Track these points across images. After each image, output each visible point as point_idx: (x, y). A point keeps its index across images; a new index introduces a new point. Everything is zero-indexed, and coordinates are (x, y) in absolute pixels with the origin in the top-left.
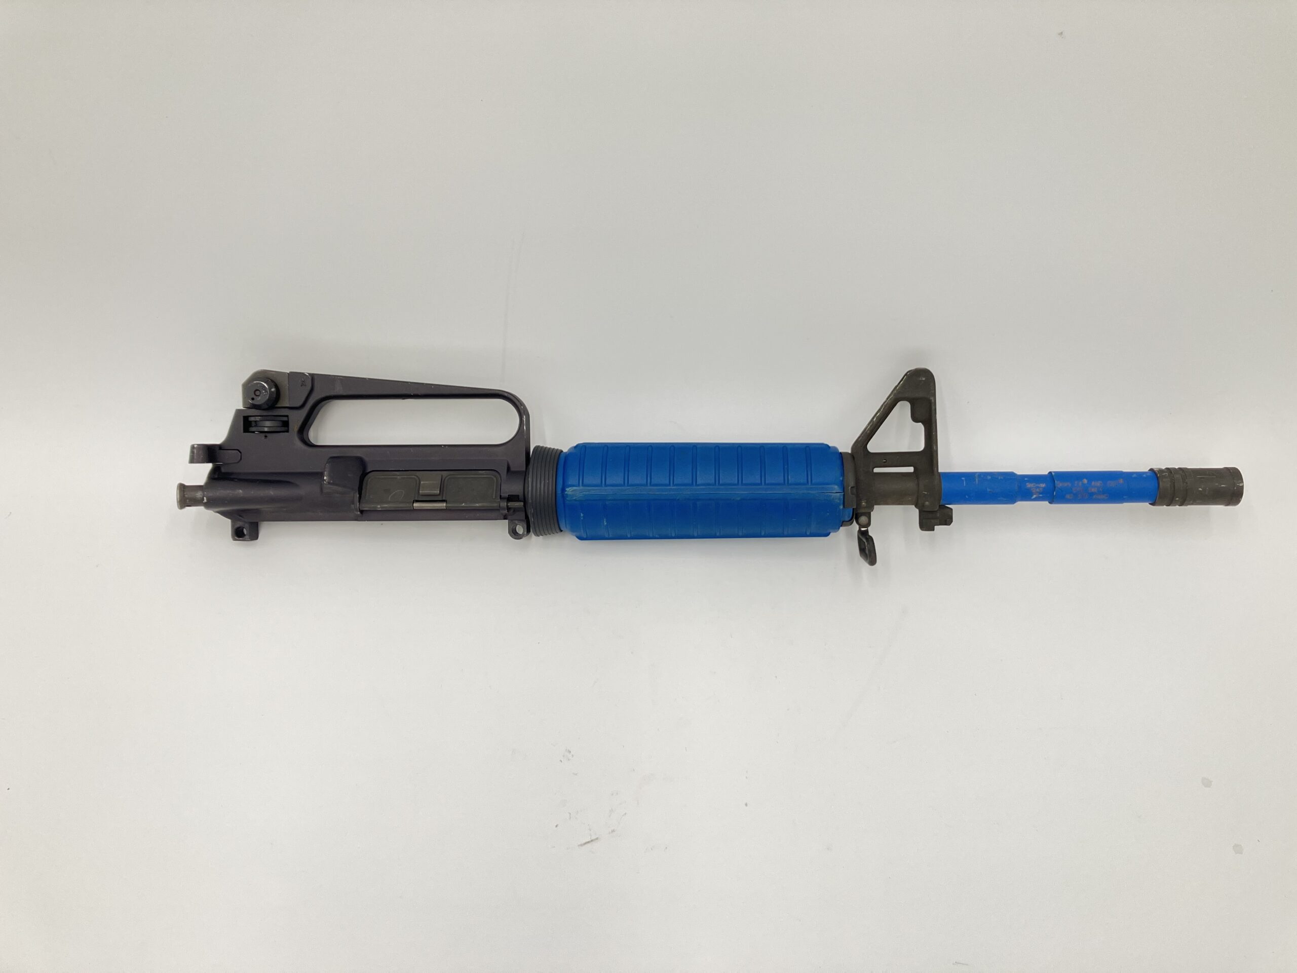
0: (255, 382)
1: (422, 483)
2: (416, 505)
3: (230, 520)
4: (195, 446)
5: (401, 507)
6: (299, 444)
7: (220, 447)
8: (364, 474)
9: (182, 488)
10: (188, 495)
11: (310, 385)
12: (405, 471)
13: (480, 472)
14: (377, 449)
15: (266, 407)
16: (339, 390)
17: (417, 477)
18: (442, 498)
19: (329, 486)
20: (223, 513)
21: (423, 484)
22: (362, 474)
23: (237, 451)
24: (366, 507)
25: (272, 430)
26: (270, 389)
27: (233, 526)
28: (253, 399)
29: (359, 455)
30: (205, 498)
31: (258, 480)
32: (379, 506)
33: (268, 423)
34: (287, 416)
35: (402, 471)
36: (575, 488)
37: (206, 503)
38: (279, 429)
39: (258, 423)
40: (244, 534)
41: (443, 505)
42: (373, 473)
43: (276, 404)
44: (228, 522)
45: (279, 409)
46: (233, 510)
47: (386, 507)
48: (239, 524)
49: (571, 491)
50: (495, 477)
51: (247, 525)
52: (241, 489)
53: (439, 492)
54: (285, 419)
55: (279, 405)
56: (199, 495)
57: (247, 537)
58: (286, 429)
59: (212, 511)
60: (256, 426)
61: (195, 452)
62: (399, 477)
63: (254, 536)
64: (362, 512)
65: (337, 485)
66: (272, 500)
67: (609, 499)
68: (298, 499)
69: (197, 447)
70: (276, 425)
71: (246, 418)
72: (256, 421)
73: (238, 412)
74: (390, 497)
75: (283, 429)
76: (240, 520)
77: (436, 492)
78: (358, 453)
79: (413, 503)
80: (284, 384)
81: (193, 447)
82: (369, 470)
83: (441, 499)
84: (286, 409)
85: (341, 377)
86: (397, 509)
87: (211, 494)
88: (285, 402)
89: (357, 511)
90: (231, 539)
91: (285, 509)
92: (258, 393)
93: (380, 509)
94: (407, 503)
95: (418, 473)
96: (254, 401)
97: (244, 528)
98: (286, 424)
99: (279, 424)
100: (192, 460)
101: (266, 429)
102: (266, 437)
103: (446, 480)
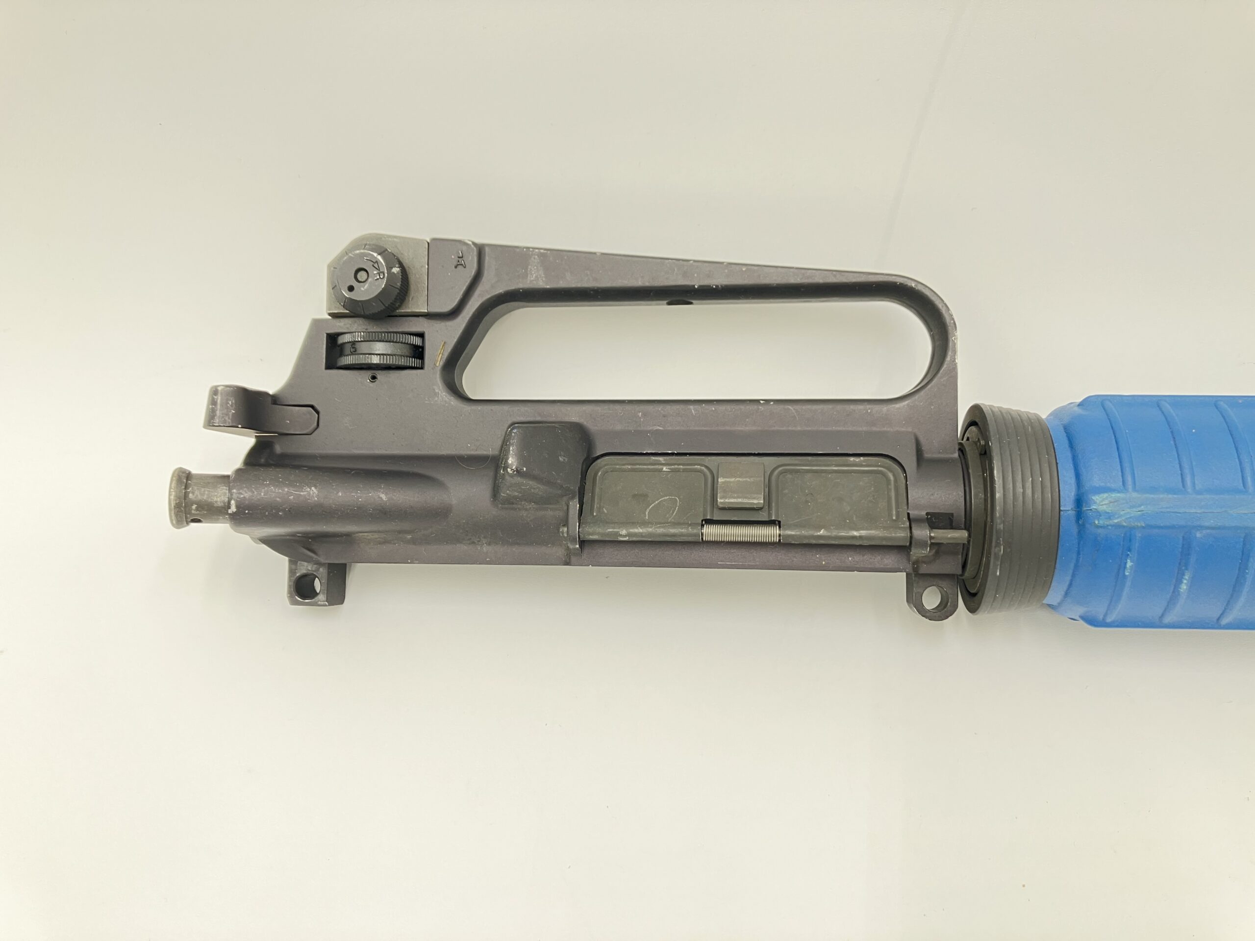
0: (358, 252)
1: (721, 480)
2: (711, 532)
3: (287, 559)
4: (220, 388)
5: (674, 535)
6: (443, 396)
7: (275, 400)
8: (590, 460)
9: (184, 479)
10: (196, 494)
11: (475, 265)
12: (678, 454)
13: (852, 459)
14: (618, 407)
15: (378, 308)
16: (537, 279)
17: (706, 467)
18: (770, 515)
19: (518, 479)
20: (272, 542)
21: (723, 483)
22: (585, 460)
23: (310, 409)
24: (594, 532)
25: (389, 361)
26: (389, 268)
27: (292, 572)
28: (351, 289)
29: (574, 419)
30: (233, 502)
31: (352, 470)
32: (624, 532)
33: (380, 347)
34: (421, 335)
35: (672, 454)
36: (1115, 495)
37: (234, 514)
38: (402, 362)
39: (358, 345)
40: (315, 591)
41: (770, 533)
42: (607, 458)
43: (399, 307)
44: (282, 562)
45: (404, 318)
46: (293, 535)
47: (641, 535)
48: (305, 568)
49: (1106, 502)
50: (891, 471)
51: (323, 571)
52: (316, 487)
53: (762, 502)
54: (417, 341)
55: (403, 310)
56: (220, 496)
57: (321, 597)
58: (417, 362)
59: (247, 537)
60: (354, 352)
61: (219, 401)
62: (665, 469)
63: (337, 595)
64: (583, 543)
65: (535, 478)
66: (383, 514)
67: (1207, 524)
68: (441, 513)
69: (222, 390)
70: (399, 352)
71: (332, 338)
72: (353, 343)
73: (317, 324)
74: (648, 510)
75: (412, 362)
76: (308, 560)
77: (755, 501)
78: (573, 416)
79: (703, 526)
80: (418, 265)
81: (215, 392)
82: (599, 453)
83: (767, 519)
84: (421, 319)
85: (542, 251)
86: (668, 539)
87: (245, 494)
88: (418, 304)
89: (573, 540)
90: (287, 601)
91: (409, 537)
92: (362, 276)
93: (626, 539)
94: (690, 525)
95: (707, 460)
96: (352, 293)
97: (316, 577)
98: (418, 352)
99: (406, 351)
100: (210, 423)
101: (375, 360)
102: (374, 378)
103: (774, 478)
